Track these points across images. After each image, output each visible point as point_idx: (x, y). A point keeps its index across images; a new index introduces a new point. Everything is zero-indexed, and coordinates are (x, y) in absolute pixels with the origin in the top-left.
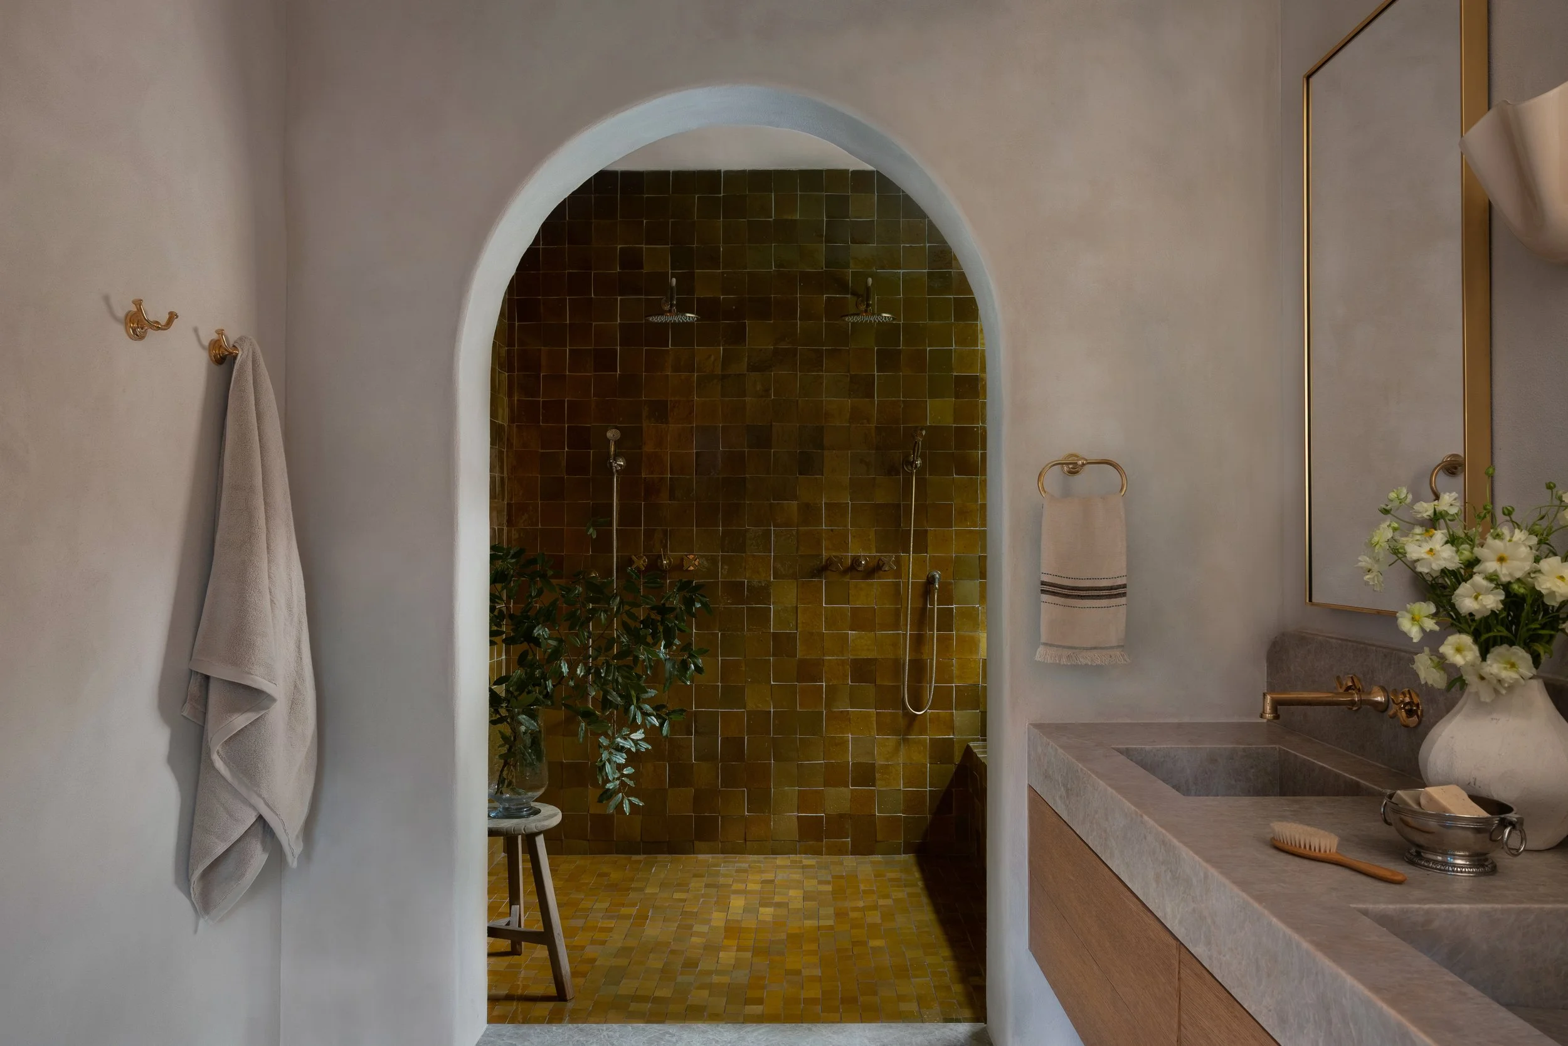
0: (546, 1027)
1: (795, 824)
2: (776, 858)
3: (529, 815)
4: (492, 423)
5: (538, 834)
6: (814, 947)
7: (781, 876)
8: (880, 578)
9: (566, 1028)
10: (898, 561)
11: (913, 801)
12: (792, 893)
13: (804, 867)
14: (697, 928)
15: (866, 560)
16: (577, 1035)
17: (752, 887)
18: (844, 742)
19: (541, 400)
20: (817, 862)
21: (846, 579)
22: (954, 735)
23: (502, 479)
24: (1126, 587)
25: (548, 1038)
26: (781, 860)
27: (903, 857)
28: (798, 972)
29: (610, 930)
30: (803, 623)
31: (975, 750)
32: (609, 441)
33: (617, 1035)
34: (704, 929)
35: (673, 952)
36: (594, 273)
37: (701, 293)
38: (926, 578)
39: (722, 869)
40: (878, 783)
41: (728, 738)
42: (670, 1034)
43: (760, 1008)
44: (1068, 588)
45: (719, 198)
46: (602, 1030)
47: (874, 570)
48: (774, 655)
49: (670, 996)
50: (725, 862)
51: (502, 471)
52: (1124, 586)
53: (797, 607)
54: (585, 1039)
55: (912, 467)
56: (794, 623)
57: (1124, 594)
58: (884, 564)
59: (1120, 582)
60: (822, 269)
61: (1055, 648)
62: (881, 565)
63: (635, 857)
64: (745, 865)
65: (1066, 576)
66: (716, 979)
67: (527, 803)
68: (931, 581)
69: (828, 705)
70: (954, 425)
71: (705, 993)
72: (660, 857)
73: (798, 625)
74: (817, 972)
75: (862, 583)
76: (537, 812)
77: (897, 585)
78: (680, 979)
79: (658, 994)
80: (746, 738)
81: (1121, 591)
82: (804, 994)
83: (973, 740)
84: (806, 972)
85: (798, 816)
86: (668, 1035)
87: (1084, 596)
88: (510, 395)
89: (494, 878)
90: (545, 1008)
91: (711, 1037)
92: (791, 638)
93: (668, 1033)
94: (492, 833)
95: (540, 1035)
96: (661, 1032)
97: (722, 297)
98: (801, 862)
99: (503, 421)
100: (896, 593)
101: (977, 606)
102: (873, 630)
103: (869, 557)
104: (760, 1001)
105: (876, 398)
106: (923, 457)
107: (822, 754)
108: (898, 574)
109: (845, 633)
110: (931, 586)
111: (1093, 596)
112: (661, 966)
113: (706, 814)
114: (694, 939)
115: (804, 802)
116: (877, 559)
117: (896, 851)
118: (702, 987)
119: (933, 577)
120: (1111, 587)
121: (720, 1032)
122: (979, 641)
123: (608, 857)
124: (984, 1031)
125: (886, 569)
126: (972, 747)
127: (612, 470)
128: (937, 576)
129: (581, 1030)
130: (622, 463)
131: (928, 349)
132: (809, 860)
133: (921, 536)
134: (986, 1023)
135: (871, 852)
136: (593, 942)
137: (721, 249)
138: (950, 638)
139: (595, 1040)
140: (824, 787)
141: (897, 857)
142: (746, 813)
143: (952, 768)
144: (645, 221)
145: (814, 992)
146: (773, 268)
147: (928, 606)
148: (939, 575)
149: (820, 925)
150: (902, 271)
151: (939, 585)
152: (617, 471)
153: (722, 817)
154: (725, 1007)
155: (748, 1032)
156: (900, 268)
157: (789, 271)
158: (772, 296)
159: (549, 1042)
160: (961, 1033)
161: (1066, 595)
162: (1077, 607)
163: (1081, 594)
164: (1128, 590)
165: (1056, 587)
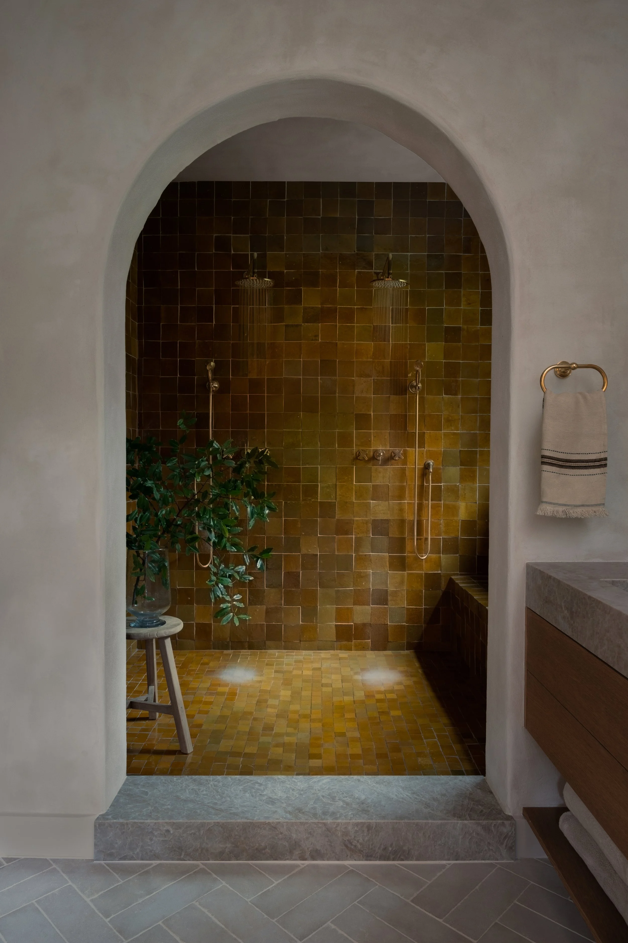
0: (169, 778)
1: (334, 631)
2: (321, 653)
3: (157, 626)
4: (127, 357)
5: (167, 637)
6: (353, 716)
7: (326, 665)
8: (392, 465)
9: (183, 779)
10: (405, 453)
11: (412, 615)
12: (334, 677)
13: (340, 659)
14: (271, 702)
15: (383, 453)
16: (191, 784)
17: (306, 672)
18: (367, 576)
19: (161, 341)
20: (349, 655)
21: (370, 466)
22: (441, 571)
23: (134, 396)
24: (607, 460)
25: (171, 786)
26: (323, 654)
27: (406, 652)
28: (343, 735)
29: (211, 703)
30: (340, 495)
31: (457, 582)
32: (207, 371)
33: (221, 784)
34: (276, 702)
35: (255, 719)
36: (197, 254)
37: (271, 268)
38: (424, 466)
39: (286, 660)
40: (389, 603)
41: (288, 572)
42: (258, 783)
43: (320, 761)
44: (563, 460)
45: (285, 201)
46: (210, 780)
47: (389, 459)
48: (320, 517)
49: (255, 752)
50: (287, 655)
51: (134, 390)
52: (606, 459)
53: (336, 485)
54: (197, 788)
55: (416, 389)
56: (334, 495)
57: (605, 465)
58: (395, 456)
59: (602, 456)
60: (355, 251)
61: (553, 505)
62: (393, 456)
63: (226, 652)
64: (301, 658)
65: (561, 451)
66: (287, 739)
67: (156, 617)
68: (427, 467)
69: (357, 551)
70: (444, 361)
71: (280, 750)
72: (243, 652)
73: (337, 497)
74: (357, 734)
75: (380, 468)
76: (163, 623)
77: (403, 470)
78: (262, 739)
79: (247, 750)
80: (301, 572)
81: (603, 463)
82: (350, 751)
83: (454, 575)
84: (349, 735)
85: (336, 624)
86: (257, 785)
87: (574, 467)
88: (140, 338)
89: (131, 666)
90: (167, 761)
91: (288, 786)
92: (332, 506)
93: (257, 783)
94: (129, 637)
95: (165, 785)
96: (252, 782)
97: (285, 271)
98: (338, 655)
99: (136, 357)
100: (402, 475)
101: (458, 484)
102: (387, 500)
103: (384, 450)
104: (318, 756)
105: (391, 342)
106: (422, 382)
107: (352, 583)
108: (405, 462)
109: (368, 502)
110: (427, 470)
111: (580, 466)
112: (248, 730)
113: (274, 623)
114: (269, 710)
115: (340, 615)
116: (390, 452)
117: (401, 648)
118: (277, 745)
119: (429, 464)
120: (595, 459)
121: (295, 782)
122: (459, 508)
123: (207, 651)
124: (484, 781)
125: (397, 459)
126: (454, 579)
127: (210, 389)
128: (431, 463)
129: (195, 780)
130: (217, 386)
131: (427, 308)
132: (343, 654)
133: (422, 436)
134: (485, 776)
135: (385, 649)
136: (200, 712)
137: (285, 237)
138: (439, 506)
139: (205, 788)
140: (353, 605)
141: (402, 652)
142: (301, 623)
143: (440, 593)
144: (232, 218)
145: (357, 750)
146: (321, 251)
147: (425, 484)
148: (433, 463)
149: (355, 699)
150: (409, 254)
151: (432, 470)
152: (213, 391)
153: (284, 625)
154: (295, 760)
155: (315, 782)
156: (408, 252)
157: (332, 253)
158: (320, 270)
159: (171, 790)
160: (468, 784)
161: (561, 465)
162: (569, 474)
163: (572, 465)
164: (608, 462)
165: (553, 459)
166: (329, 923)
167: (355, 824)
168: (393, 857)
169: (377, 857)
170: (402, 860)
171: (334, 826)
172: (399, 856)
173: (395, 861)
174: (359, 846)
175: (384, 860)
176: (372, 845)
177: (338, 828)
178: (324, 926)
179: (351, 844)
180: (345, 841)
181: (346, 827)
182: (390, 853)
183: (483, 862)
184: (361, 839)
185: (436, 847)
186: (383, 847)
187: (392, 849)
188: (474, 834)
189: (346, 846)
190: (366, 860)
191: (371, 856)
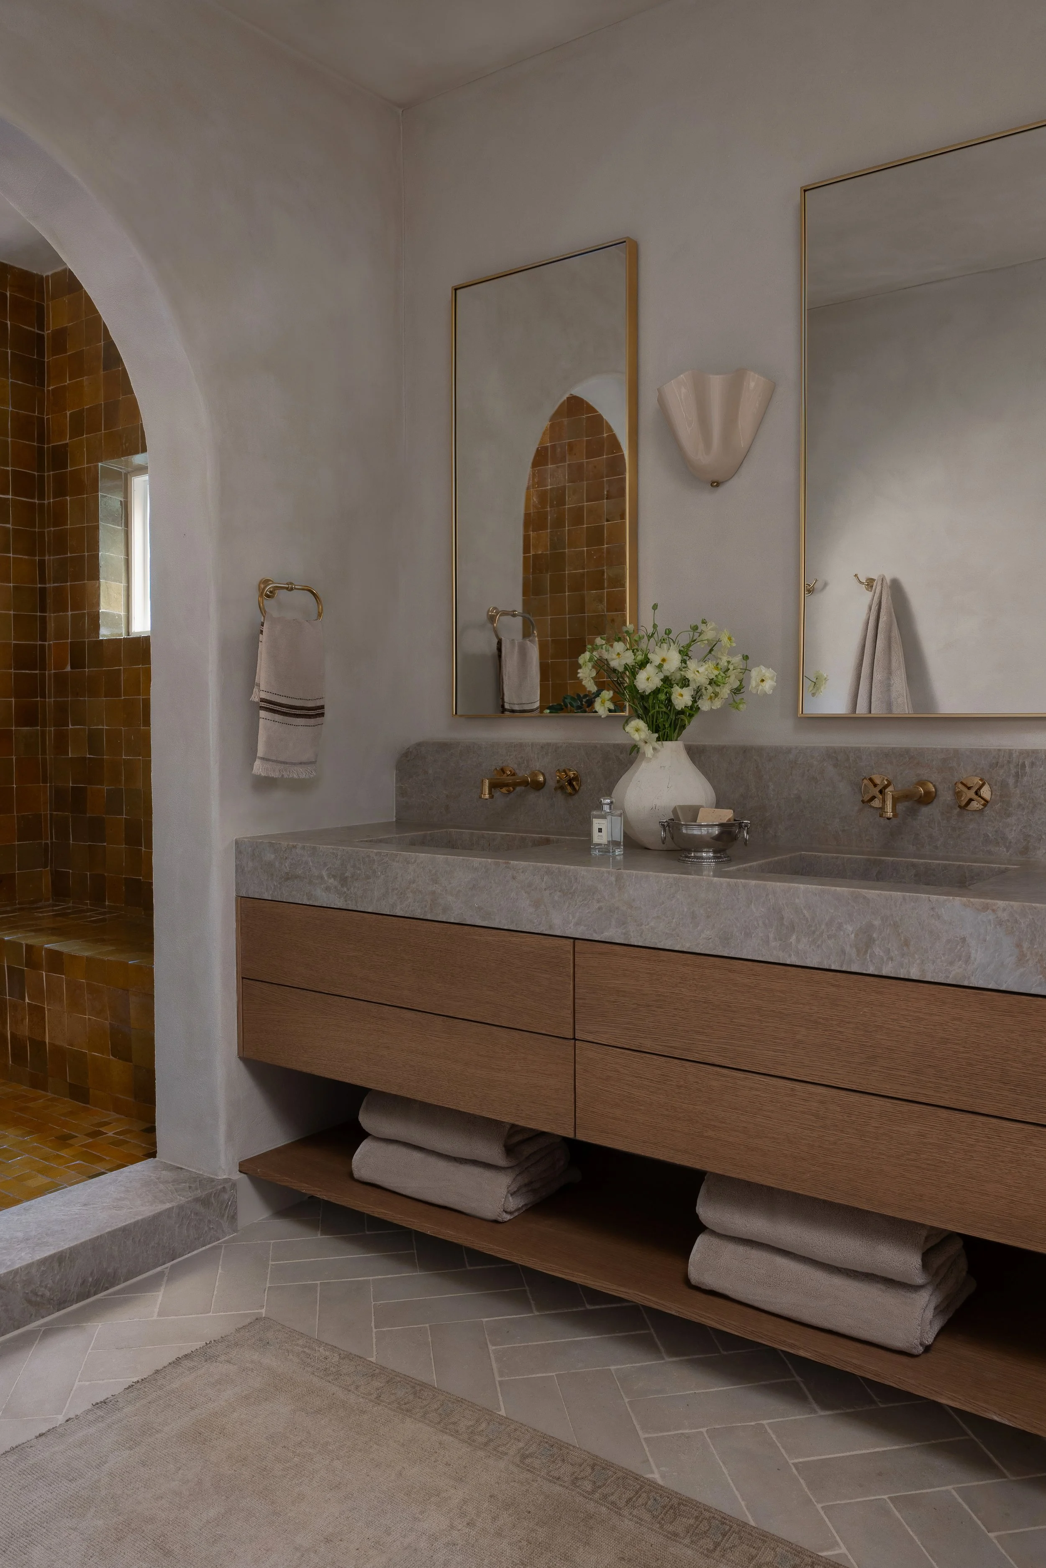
24: (324, 708)
44: (286, 706)
52: (322, 707)
57: (323, 715)
59: (318, 703)
65: (284, 695)
81: (320, 711)
87: (297, 715)
111: (303, 715)
120: (314, 707)
134: (158, 1155)
161: (285, 712)
162: (294, 724)
163: (297, 713)
164: (327, 710)
165: (275, 705)
166: (77, 1383)
167: (42, 1261)
168: (95, 1289)
169: (73, 1299)
170: (107, 1289)
171: (11, 1278)
172: (102, 1285)
173: (98, 1294)
174: (48, 1294)
175: (84, 1299)
176: (66, 1284)
177: (17, 1279)
178: (74, 1388)
179: (36, 1295)
180: (27, 1293)
181: (29, 1273)
182: (90, 1286)
183: (204, 1248)
184: (50, 1282)
185: (148, 1252)
186: (80, 1281)
187: (93, 1280)
188: (193, 1215)
189: (29, 1302)
190: (58, 1310)
191: (65, 1302)
